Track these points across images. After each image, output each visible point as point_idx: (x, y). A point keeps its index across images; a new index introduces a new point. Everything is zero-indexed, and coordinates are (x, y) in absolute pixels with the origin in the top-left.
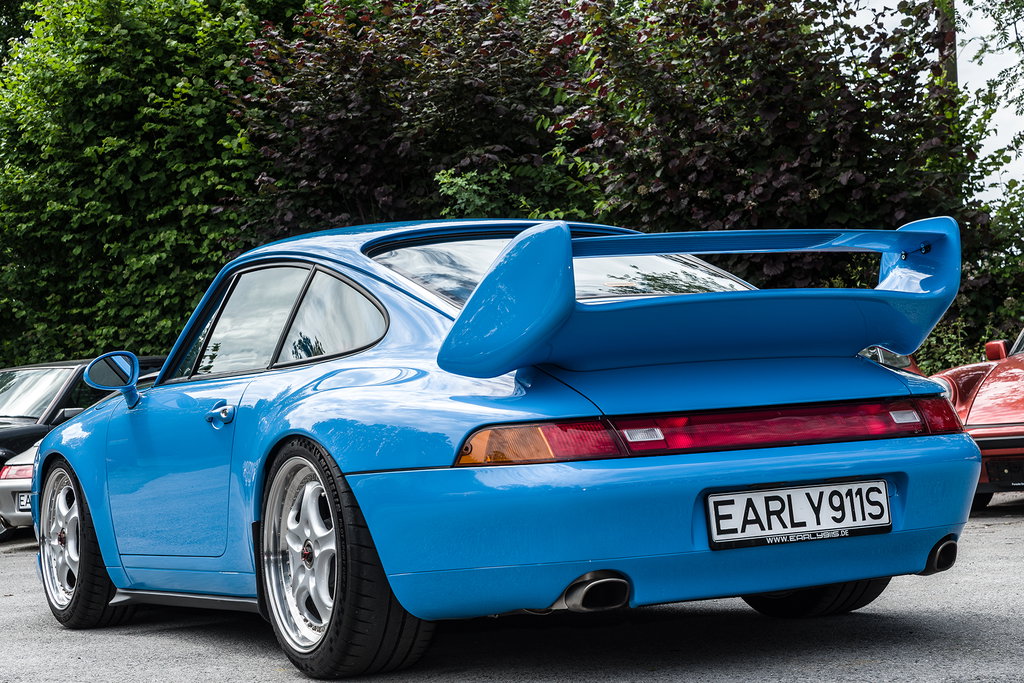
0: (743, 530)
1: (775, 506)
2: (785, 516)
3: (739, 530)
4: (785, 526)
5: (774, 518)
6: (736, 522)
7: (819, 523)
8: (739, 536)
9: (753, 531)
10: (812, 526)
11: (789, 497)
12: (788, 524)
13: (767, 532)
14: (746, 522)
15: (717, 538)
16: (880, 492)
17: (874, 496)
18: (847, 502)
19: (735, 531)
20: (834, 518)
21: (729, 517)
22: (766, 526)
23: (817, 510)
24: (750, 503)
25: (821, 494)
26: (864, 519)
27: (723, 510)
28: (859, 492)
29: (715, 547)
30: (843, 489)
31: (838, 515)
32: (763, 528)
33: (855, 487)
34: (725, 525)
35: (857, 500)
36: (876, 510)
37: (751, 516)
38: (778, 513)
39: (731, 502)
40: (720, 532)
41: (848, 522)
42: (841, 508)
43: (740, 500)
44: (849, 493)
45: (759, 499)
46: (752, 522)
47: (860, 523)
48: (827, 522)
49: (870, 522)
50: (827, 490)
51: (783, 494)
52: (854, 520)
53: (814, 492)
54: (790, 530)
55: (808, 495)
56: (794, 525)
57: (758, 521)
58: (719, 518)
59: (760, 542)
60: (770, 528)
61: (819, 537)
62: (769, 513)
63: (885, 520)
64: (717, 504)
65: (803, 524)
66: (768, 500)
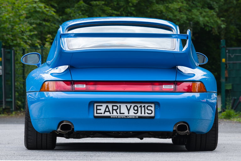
0: (104, 113)
1: (115, 108)
2: (118, 111)
3: (103, 113)
4: (117, 113)
5: (114, 111)
6: (102, 111)
7: (129, 113)
8: (103, 115)
9: (107, 114)
10: (126, 114)
11: (120, 106)
12: (119, 113)
13: (112, 115)
14: (105, 111)
15: (96, 115)
16: (152, 107)
17: (149, 108)
18: (139, 109)
19: (102, 113)
20: (134, 113)
21: (100, 109)
22: (111, 113)
23: (129, 110)
24: (107, 106)
25: (131, 106)
26: (145, 114)
27: (98, 108)
28: (144, 106)
29: (96, 117)
30: (139, 105)
31: (136, 112)
32: (110, 113)
33: (143, 105)
34: (98, 111)
35: (143, 109)
36: (150, 112)
37: (107, 110)
38: (116, 110)
39: (102, 106)
40: (97, 113)
41: (139, 114)
42: (137, 110)
43: (104, 106)
44: (141, 106)
45: (110, 106)
46: (107, 111)
47: (143, 115)
48: (132, 113)
49: (147, 115)
50: (133, 105)
51: (118, 105)
52: (141, 113)
53: (129, 106)
54: (119, 114)
55: (126, 106)
56: (120, 113)
57: (109, 111)
58: (97, 109)
59: (109, 117)
60: (113, 113)
61: (128, 117)
62: (113, 110)
63: (153, 115)
64: (97, 106)
65: (124, 113)
66: (113, 106)
